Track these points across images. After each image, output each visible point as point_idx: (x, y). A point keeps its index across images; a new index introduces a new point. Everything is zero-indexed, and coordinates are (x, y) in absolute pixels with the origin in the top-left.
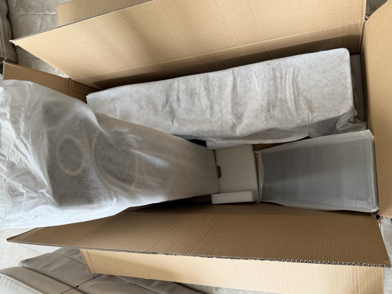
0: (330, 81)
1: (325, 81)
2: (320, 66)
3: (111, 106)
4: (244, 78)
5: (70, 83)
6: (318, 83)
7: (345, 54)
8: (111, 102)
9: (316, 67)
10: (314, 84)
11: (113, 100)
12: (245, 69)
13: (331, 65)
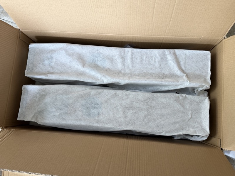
0: (199, 68)
1: (196, 68)
2: (194, 58)
3: (49, 56)
4: (148, 56)
5: (19, 33)
6: (192, 68)
7: (209, 54)
8: (49, 52)
9: (192, 58)
10: (190, 68)
11: (52, 51)
12: (150, 51)
13: (200, 59)
